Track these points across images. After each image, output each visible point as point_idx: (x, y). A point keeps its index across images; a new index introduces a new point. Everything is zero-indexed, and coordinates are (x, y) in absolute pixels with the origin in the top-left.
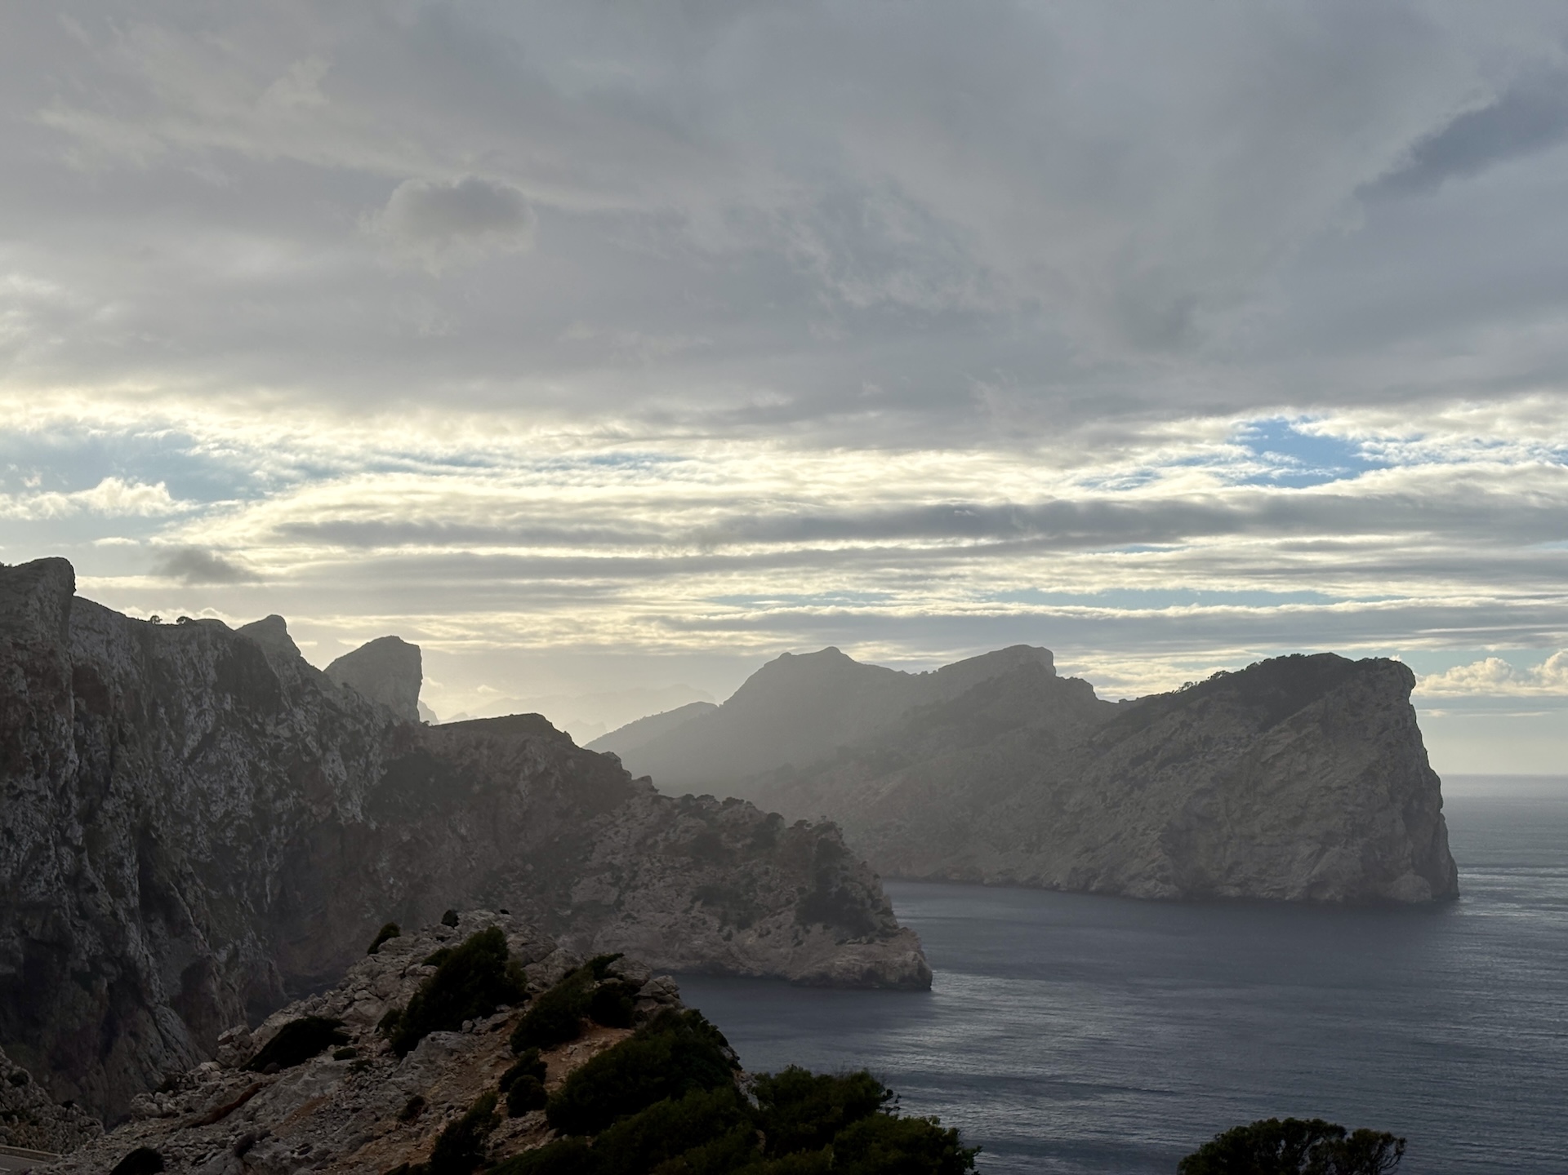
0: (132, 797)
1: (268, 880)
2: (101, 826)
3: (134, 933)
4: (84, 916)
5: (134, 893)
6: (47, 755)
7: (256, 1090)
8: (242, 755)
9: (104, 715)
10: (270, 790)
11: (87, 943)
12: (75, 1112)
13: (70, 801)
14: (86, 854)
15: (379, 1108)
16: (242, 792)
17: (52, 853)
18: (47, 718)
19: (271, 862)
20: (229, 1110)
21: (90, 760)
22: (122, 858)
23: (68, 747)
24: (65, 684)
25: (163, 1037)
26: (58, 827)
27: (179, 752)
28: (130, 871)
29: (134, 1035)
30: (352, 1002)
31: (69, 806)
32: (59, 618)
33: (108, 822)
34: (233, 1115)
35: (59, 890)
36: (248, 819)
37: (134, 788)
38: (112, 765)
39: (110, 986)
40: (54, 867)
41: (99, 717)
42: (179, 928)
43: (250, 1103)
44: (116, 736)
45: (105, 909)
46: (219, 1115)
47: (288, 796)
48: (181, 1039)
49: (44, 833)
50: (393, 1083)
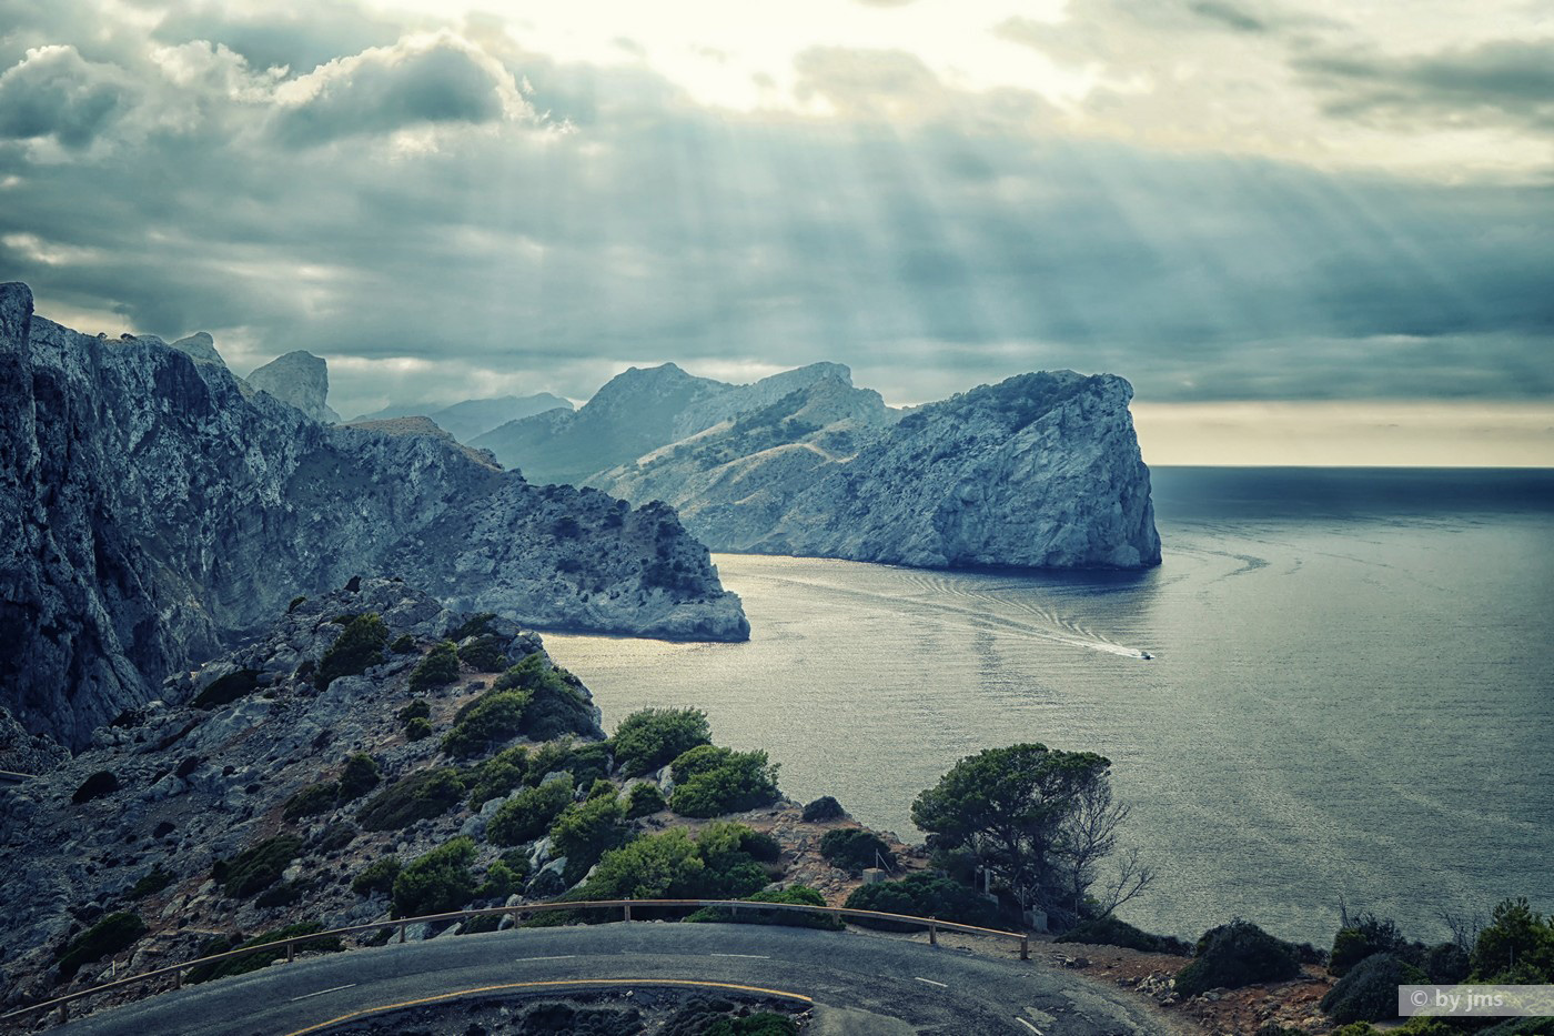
0: (87, 483)
1: (203, 552)
2: (61, 508)
3: (92, 595)
4: (50, 581)
5: (91, 563)
6: (14, 449)
7: (195, 724)
8: (178, 449)
9: (60, 414)
10: (202, 480)
11: (53, 604)
12: (47, 742)
13: (35, 487)
14: (50, 531)
15: (297, 738)
16: (179, 479)
17: (21, 529)
18: (12, 418)
19: (205, 538)
20: (174, 739)
21: (50, 453)
22: (81, 535)
23: (31, 441)
24: (27, 389)
25: (120, 680)
26: (25, 509)
27: (125, 446)
28: (87, 544)
29: (95, 678)
30: (274, 652)
31: (34, 491)
32: (20, 333)
33: (68, 504)
34: (177, 745)
35: (28, 560)
36: (183, 502)
37: (89, 477)
38: (69, 457)
39: (74, 640)
40: (22, 541)
41: (57, 416)
42: (128, 591)
43: (192, 734)
44: (72, 434)
45: (67, 576)
46: (164, 745)
47: (217, 484)
48: (135, 681)
49: (15, 512)
50: (308, 718)
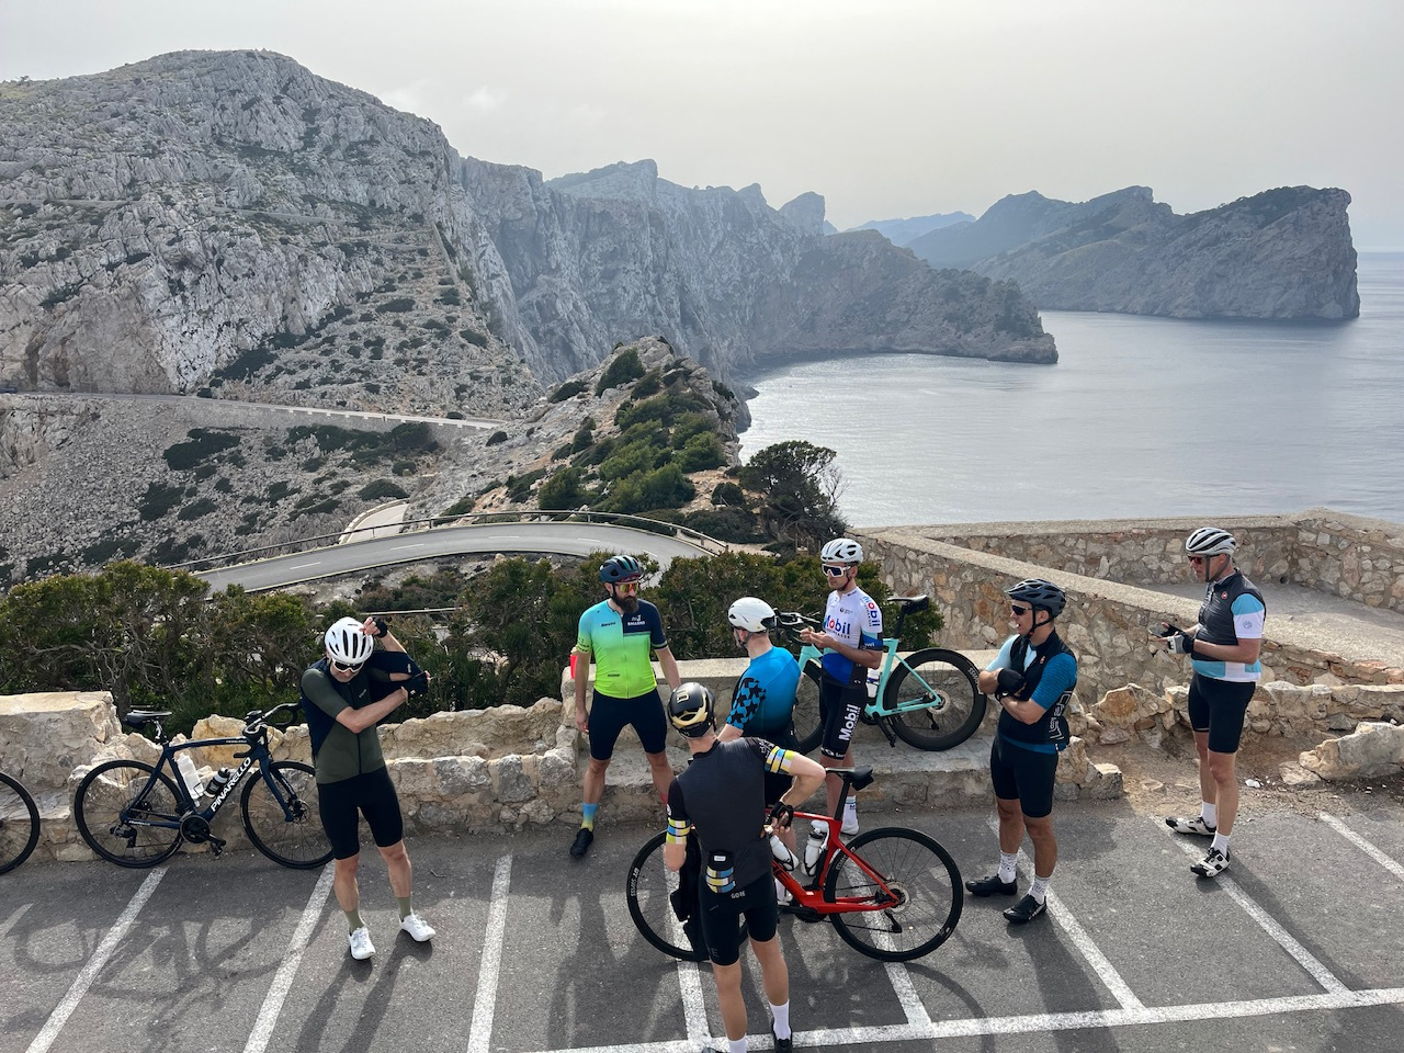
0: (676, 272)
1: (747, 309)
2: (663, 285)
3: (678, 333)
4: (657, 326)
5: (678, 316)
6: (639, 253)
7: (550, 410)
8: (735, 251)
10: (748, 268)
13: (649, 274)
14: (657, 298)
16: (736, 269)
17: (643, 297)
18: (638, 237)
19: (749, 301)
21: (657, 256)
22: (673, 300)
23: (648, 249)
24: (645, 220)
26: (645, 286)
27: (707, 250)
28: (676, 306)
30: (592, 375)
32: (651, 188)
33: (666, 284)
36: (738, 281)
37: (677, 268)
38: (667, 258)
40: (644, 304)
41: (661, 236)
42: (697, 331)
43: (546, 415)
44: (668, 244)
45: (666, 323)
46: (537, 419)
47: (756, 271)
49: (639, 289)
